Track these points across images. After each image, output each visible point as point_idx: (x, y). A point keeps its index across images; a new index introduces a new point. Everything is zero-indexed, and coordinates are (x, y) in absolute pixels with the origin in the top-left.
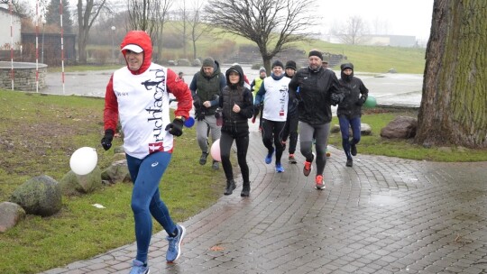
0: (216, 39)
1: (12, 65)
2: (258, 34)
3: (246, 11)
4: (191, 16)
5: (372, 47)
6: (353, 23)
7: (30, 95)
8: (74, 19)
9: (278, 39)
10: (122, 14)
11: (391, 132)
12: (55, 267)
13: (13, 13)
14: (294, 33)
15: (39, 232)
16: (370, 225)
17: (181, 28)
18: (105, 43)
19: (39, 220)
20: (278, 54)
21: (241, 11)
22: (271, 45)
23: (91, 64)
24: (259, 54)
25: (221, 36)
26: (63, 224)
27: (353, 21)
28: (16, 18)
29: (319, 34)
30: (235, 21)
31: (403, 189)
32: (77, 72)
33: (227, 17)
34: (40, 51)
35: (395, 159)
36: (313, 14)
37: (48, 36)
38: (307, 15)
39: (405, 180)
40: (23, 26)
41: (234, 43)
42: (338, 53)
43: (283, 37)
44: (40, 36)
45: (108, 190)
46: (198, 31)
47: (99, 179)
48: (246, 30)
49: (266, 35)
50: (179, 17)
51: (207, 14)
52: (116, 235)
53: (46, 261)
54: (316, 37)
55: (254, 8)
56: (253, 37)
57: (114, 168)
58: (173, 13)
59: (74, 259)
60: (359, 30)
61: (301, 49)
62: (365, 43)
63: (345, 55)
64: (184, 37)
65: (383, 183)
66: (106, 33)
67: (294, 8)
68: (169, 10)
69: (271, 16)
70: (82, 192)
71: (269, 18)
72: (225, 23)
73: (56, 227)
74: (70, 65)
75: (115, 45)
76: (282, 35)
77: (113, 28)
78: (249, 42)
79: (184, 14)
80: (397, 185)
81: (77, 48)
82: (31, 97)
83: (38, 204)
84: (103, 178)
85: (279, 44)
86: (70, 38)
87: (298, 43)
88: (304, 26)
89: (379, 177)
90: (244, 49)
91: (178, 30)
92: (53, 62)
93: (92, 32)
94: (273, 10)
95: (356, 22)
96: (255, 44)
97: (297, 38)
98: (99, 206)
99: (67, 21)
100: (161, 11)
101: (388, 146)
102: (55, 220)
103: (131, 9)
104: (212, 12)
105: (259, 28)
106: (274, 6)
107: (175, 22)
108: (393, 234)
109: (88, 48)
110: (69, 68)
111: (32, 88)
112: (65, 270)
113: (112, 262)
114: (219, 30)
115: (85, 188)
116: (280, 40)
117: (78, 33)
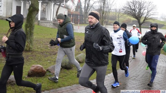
0: (125, 18)
2: (138, 17)
3: (134, 10)
4: (118, 11)
8: (83, 10)
9: (144, 19)
10: (98, 9)
12: (69, 86)
13: (65, 8)
14: (149, 17)
15: (65, 74)
17: (115, 14)
19: (66, 71)
20: (144, 23)
21: (133, 10)
22: (142, 20)
24: (138, 23)
25: (126, 17)
26: (73, 72)
28: (66, 9)
29: (157, 18)
30: (131, 13)
32: (83, 26)
33: (129, 12)
34: (72, 19)
36: (155, 11)
37: (75, 15)
38: (153, 12)
40: (68, 12)
41: (131, 19)
42: (163, 24)
43: (146, 18)
44: (73, 15)
46: (120, 15)
48: (134, 16)
49: (140, 17)
50: (114, 11)
51: (123, 10)
53: (66, 83)
54: (156, 19)
55: (137, 9)
56: (136, 18)
58: (113, 9)
59: (75, 84)
63: (165, 24)
64: (116, 17)
67: (149, 9)
68: (112, 9)
69: (142, 12)
71: (141, 12)
72: (128, 13)
73: (71, 73)
76: (145, 18)
79: (116, 10)
81: (84, 19)
83: (66, 66)
85: (144, 20)
86: (81, 15)
87: (150, 20)
88: (152, 15)
90: (133, 21)
91: (114, 15)
92: (76, 23)
94: (143, 10)
96: (137, 20)
97: (150, 19)
99: (81, 11)
100: (109, 9)
102: (70, 71)
103: (100, 8)
104: (124, 10)
105: (139, 15)
106: (143, 9)
107: (113, 12)
110: (80, 25)
114: (126, 15)
115: (81, 62)
116: (145, 19)
117: (84, 14)
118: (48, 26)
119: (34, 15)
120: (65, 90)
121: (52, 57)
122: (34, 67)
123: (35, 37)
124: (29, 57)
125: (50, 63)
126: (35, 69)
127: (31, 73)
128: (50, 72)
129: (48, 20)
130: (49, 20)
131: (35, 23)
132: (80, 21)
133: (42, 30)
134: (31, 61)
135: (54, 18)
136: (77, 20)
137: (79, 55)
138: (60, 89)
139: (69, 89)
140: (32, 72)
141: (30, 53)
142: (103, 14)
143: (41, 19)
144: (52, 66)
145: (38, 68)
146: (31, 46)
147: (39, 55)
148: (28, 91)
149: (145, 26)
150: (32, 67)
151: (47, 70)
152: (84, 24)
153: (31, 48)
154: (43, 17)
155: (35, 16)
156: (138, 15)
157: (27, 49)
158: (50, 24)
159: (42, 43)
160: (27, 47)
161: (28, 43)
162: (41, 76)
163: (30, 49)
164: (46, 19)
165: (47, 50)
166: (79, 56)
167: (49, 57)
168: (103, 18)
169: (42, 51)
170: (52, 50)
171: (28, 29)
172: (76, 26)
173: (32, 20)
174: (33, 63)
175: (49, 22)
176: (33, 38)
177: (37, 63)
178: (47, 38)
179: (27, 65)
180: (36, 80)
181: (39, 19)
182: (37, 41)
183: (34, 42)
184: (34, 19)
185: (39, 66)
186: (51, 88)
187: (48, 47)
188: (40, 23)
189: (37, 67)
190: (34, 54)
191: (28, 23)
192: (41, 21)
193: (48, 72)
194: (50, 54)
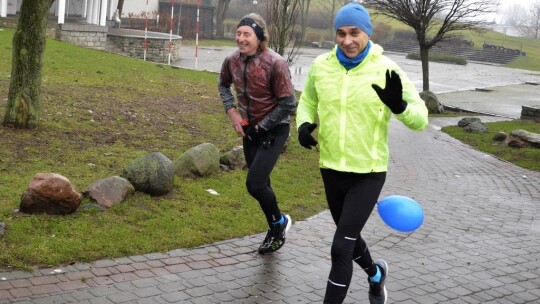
1: (146, 34)
2: (418, 18)
7: (161, 67)
9: (440, 26)
12: (156, 251)
14: (462, 20)
15: (146, 212)
17: (330, 7)
19: (146, 199)
20: (439, 44)
22: (432, 32)
23: (227, 39)
26: (172, 207)
29: (493, 23)
32: (213, 47)
34: (176, 20)
37: (186, 7)
41: (389, 28)
42: (514, 48)
43: (447, 24)
44: (177, 6)
45: (226, 175)
47: (216, 163)
48: (403, 13)
49: (427, 20)
52: (226, 226)
53: (147, 244)
56: (412, 21)
57: (234, 152)
59: (177, 246)
61: (468, 40)
63: (524, 50)
66: (247, 7)
70: (197, 174)
73: (164, 209)
74: (206, 38)
76: (446, 21)
77: (256, 2)
78: (406, 27)
81: (215, 21)
82: (161, 69)
83: (148, 182)
84: (222, 162)
85: (441, 31)
86: (207, 10)
87: (465, 32)
88: (474, 13)
90: (400, 34)
91: (326, 8)
92: (188, 36)
96: (413, 30)
97: (465, 26)
98: (213, 192)
102: (164, 201)
105: (421, 10)
109: (227, 21)
110: (203, 42)
111: (164, 60)
112: (165, 256)
113: (216, 255)
114: (372, 11)
115: (201, 171)
116: (443, 28)
117: (217, 4)
118: (92, 44)
120: (144, 266)
121: (101, 152)
122: (40, 179)
123: (45, 80)
124: (27, 148)
125: (96, 170)
126: (46, 188)
127: (31, 202)
128: (94, 201)
129: (90, 22)
130: (96, 22)
131: (49, 33)
132: (203, 28)
133: (71, 57)
134: (30, 162)
135: (112, 15)
136: (193, 26)
137: (197, 148)
138: (125, 260)
139: (158, 264)
140: (33, 198)
141: (28, 135)
142: (286, 5)
143: (66, 20)
144: (103, 181)
145: (54, 186)
146: (32, 111)
147: (59, 143)
148: (22, 259)
149: (442, 55)
150: (35, 179)
151: (86, 194)
152: (216, 41)
153: (34, 118)
154: (73, 13)
155: (47, 8)
156: (419, 10)
157: (21, 120)
158: (97, 39)
159: (69, 102)
160: (18, 111)
161: (23, 101)
162: (63, 214)
163: (29, 122)
164: (86, 19)
165: (85, 127)
166: (195, 152)
167: (93, 152)
168: (284, 18)
169: (70, 129)
170: (102, 128)
171: (24, 51)
172: (185, 48)
173: (38, 20)
174: (40, 169)
175: (95, 30)
176: (39, 85)
177: (52, 167)
178: (84, 86)
179: (17, 172)
180: (46, 224)
181: (61, 20)
182: (52, 93)
183: (43, 98)
184: (45, 19)
185: (57, 180)
186: (97, 254)
187: (89, 115)
188: (63, 33)
189: (52, 180)
190: (44, 136)
191: (23, 30)
192: (66, 27)
193: (88, 200)
194: (97, 142)
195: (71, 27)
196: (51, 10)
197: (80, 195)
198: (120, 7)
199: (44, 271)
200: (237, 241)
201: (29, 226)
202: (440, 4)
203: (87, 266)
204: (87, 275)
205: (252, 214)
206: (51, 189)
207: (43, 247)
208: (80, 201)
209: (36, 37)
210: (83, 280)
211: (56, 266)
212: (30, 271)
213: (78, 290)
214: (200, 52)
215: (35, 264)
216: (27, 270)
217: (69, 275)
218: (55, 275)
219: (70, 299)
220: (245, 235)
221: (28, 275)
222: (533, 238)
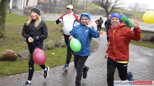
0: (92, 7)
2: (106, 6)
5: (141, 12)
6: (136, 5)
9: (111, 8)
11: (145, 39)
12: (38, 70)
16: (136, 68)
17: (83, 4)
18: (60, 7)
20: (111, 13)
22: (109, 10)
23: (56, 12)
24: (105, 12)
25: (94, 6)
27: (136, 4)
29: (125, 7)
30: (99, 2)
31: (148, 58)
32: (52, 15)
33: (97, 1)
34: (42, 8)
35: (146, 48)
36: (123, 1)
37: (45, 4)
38: (121, 1)
39: (149, 55)
40: (38, 1)
41: (98, 9)
42: (130, 14)
43: (113, 8)
44: (42, 4)
45: (57, 49)
46: (88, 5)
47: (54, 46)
48: (102, 5)
49: (108, 7)
50: (82, 0)
52: (57, 63)
54: (123, 8)
56: (104, 7)
57: (59, 43)
60: (138, 7)
61: (118, 12)
62: (139, 11)
63: (132, 14)
64: (84, 6)
65: (141, 55)
66: (61, 4)
70: (49, 49)
71: (109, 2)
72: (96, 3)
74: (50, 12)
75: (64, 7)
76: (113, 7)
77: (63, 2)
78: (103, 9)
80: (146, 56)
81: (53, 8)
84: (55, 45)
85: (112, 10)
86: (51, 5)
87: (118, 10)
88: (120, 5)
89: (140, 53)
90: (101, 11)
92: (45, 11)
93: (57, 3)
95: (137, 4)
96: (104, 9)
97: (117, 8)
98: (53, 54)
101: (144, 43)
107: (81, 2)
108: (143, 71)
109: (56, 8)
110: (50, 13)
112: (41, 71)
113: (55, 71)
114: (94, 5)
115: (50, 48)
117: (53, 3)
118: (19, 14)
119: (6, 4)
120: (35, 74)
121: (22, 44)
122: (6, 52)
124: (2, 43)
126: (7, 54)
128: (21, 57)
130: (20, 8)
131: (7, 11)
132: (50, 9)
133: (14, 18)
134: (3, 47)
135: (25, 6)
136: (47, 9)
137: (48, 42)
139: (39, 74)
140: (4, 57)
141: (2, 39)
144: (23, 51)
145: (10, 53)
146: (3, 33)
147: (11, 41)
148: (1, 74)
150: (4, 51)
151: (18, 55)
152: (53, 13)
153: (4, 35)
154: (14, 6)
156: (106, 4)
158: (21, 13)
159: (13, 30)
162: (12, 61)
163: (2, 36)
164: (17, 7)
165: (18, 37)
166: (48, 43)
167: (20, 44)
169: (14, 38)
172: (45, 15)
173: (4, 8)
174: (6, 49)
175: (20, 10)
176: (5, 25)
177: (9, 48)
178: (18, 26)
180: (8, 64)
181: (11, 8)
182: (9, 28)
183: (6, 29)
184: (6, 8)
185: (11, 52)
186: (22, 72)
187: (19, 33)
188: (11, 11)
189: (9, 52)
190: (6, 40)
193: (19, 57)
194: (21, 41)
195: (14, 10)
196: (8, 5)
197: (17, 56)
198: (27, 4)
199: (7, 77)
200: (60, 67)
201: (3, 64)
202: (111, 3)
203: (19, 75)
204: (19, 77)
205: (64, 59)
206: (9, 54)
207: (7, 70)
208: (17, 57)
209: (4, 13)
210: (18, 79)
211: (10, 75)
212: (3, 77)
213: (17, 82)
214: (49, 16)
215: (5, 75)
216: (2, 77)
217: (15, 78)
218: (10, 78)
219: (15, 84)
220: (62, 65)
221: (3, 78)
222: (137, 63)
